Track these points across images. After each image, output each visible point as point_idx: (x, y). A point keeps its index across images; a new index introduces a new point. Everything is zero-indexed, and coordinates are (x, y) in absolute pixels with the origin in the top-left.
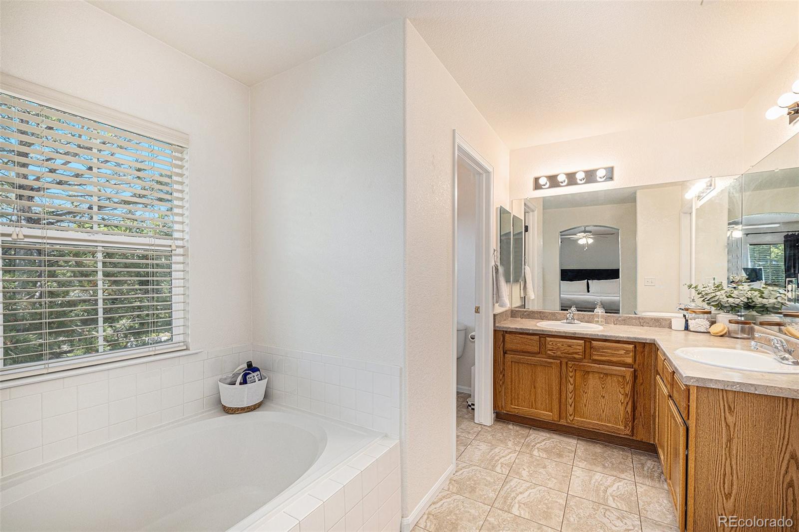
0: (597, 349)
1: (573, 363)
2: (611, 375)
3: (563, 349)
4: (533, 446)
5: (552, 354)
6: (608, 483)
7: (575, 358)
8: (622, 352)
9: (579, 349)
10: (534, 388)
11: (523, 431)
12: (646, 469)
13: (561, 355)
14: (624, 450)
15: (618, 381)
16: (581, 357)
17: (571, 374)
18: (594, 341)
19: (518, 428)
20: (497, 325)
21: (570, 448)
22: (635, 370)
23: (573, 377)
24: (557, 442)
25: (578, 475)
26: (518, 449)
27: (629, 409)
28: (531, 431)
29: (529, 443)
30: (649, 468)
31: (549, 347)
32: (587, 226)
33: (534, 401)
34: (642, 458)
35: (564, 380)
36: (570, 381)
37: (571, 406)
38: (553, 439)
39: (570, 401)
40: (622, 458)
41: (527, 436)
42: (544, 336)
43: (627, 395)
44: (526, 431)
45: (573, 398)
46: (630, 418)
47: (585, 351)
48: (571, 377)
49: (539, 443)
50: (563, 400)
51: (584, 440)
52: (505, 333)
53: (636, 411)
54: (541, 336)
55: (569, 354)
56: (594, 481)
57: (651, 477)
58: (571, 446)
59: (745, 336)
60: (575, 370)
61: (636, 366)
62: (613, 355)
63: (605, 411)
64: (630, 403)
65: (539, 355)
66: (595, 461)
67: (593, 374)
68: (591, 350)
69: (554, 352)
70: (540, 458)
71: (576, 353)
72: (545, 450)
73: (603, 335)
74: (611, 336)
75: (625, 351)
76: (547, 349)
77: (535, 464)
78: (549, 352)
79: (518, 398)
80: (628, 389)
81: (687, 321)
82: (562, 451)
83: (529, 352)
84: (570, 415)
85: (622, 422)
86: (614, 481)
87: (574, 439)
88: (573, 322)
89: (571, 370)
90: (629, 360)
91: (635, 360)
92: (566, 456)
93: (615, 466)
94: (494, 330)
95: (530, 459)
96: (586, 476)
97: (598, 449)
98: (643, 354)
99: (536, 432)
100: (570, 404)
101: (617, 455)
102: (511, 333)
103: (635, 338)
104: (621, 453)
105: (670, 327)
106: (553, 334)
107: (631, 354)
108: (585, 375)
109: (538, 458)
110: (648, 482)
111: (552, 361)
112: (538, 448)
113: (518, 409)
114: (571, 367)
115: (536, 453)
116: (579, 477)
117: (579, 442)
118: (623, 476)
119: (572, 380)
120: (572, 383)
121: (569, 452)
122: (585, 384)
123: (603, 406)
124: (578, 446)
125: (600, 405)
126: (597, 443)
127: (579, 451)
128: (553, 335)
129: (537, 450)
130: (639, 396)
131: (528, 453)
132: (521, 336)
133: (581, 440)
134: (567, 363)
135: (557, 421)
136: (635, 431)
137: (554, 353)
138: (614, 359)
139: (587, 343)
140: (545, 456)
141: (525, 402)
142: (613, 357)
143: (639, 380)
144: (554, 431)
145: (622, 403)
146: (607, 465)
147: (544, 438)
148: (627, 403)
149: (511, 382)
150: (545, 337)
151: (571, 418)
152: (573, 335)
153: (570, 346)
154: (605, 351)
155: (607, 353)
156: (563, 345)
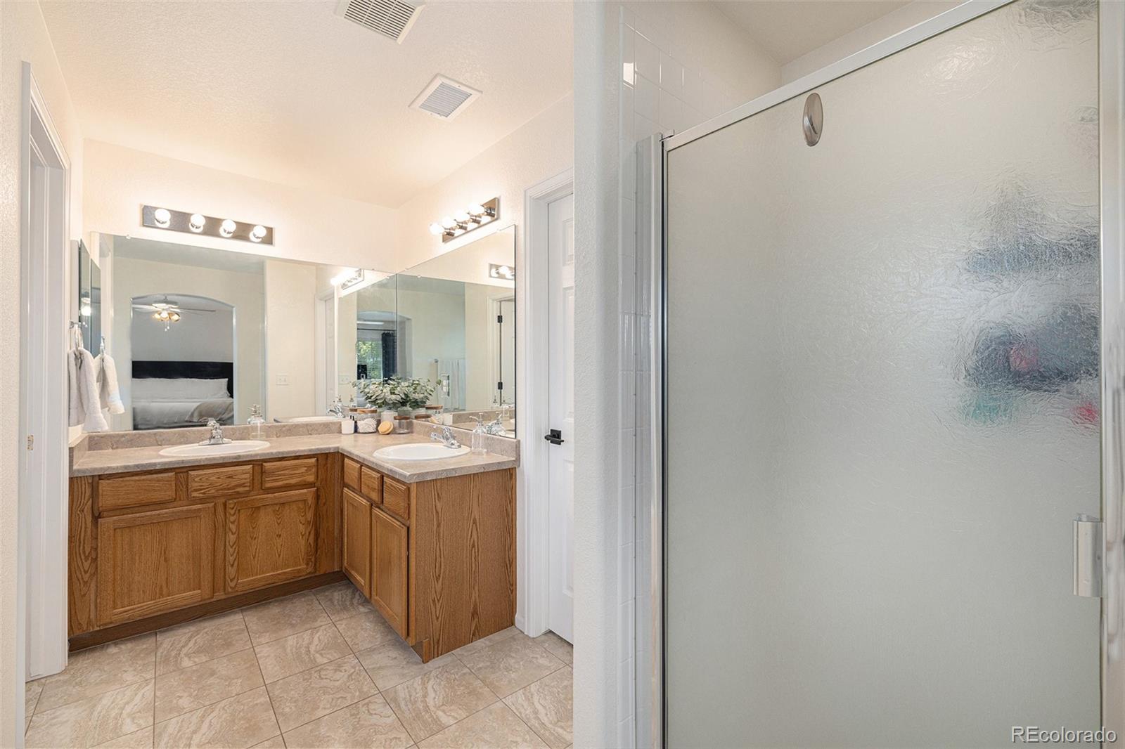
0: (271, 473)
1: (235, 501)
2: (289, 503)
3: (219, 484)
4: (175, 657)
5: (201, 495)
6: (306, 641)
7: (238, 493)
8: (303, 470)
9: (245, 479)
10: (166, 560)
11: (143, 644)
12: (336, 603)
13: (216, 494)
14: (305, 595)
15: (299, 508)
16: (247, 489)
17: (232, 519)
18: (265, 462)
19: (129, 645)
20: (75, 467)
21: (237, 628)
22: (317, 489)
23: (236, 523)
24: (212, 630)
25: (266, 655)
26: (150, 675)
27: (311, 540)
28: (159, 638)
29: (166, 656)
30: (338, 600)
31: (195, 485)
32: (168, 295)
33: (164, 584)
34: (327, 594)
35: (221, 531)
36: (230, 530)
37: (232, 566)
38: (204, 629)
39: (232, 559)
40: (308, 605)
41: (157, 648)
42: (185, 470)
43: (309, 522)
44: (150, 641)
45: (235, 555)
46: (313, 550)
47: (253, 479)
48: (233, 523)
49: (183, 647)
50: (219, 562)
51: (251, 608)
52: (97, 479)
53: (319, 540)
54: (177, 471)
55: (229, 489)
56: (289, 648)
57: (345, 608)
58: (236, 625)
59: (406, 431)
60: (239, 510)
61: (318, 484)
62: (292, 476)
63: (282, 554)
64: (313, 532)
65: (175, 503)
66: (278, 625)
67: (265, 509)
68: (262, 476)
69: (202, 491)
70: (198, 666)
71: (242, 485)
72: (199, 651)
73: (279, 453)
74: (289, 452)
75: (306, 468)
76: (190, 491)
77: (194, 678)
78: (195, 494)
79: (131, 590)
80: (310, 515)
81: (356, 422)
82: (228, 638)
83: (155, 503)
84: (231, 581)
85: (303, 560)
86: (312, 634)
87: (236, 613)
88: (221, 442)
89: (232, 512)
90: (311, 478)
91: (317, 479)
92: (237, 641)
93: (304, 619)
94: (70, 478)
95: (182, 676)
96: (277, 649)
97: (274, 610)
98: (325, 468)
99: (168, 634)
100: (232, 563)
101: (298, 606)
102: (111, 476)
103: (318, 449)
104: (303, 599)
105: (340, 432)
106: (202, 463)
107: (313, 470)
108: (253, 513)
109: (194, 668)
110: (345, 615)
111: (199, 506)
112: (186, 655)
113: (130, 610)
114: (233, 508)
115: (186, 663)
116: (269, 656)
117: (244, 613)
118: (318, 624)
119: (233, 527)
120: (234, 531)
121: (239, 634)
122: (254, 526)
123: (279, 547)
124: (246, 619)
125: (275, 548)
126: (270, 602)
127: (251, 624)
128: (203, 466)
129: (186, 659)
130: (321, 519)
131: (174, 671)
132: (137, 478)
133: (245, 610)
134: (225, 505)
135: (209, 599)
136: (318, 565)
137: (203, 493)
138: (293, 481)
139: (256, 468)
140: (204, 659)
141: (145, 593)
142: (292, 478)
143: (322, 501)
144: (200, 617)
145: (303, 536)
146: (294, 622)
147: (187, 636)
148: (310, 533)
149: (115, 567)
150: (187, 472)
151: (233, 584)
152: (235, 460)
153: (229, 477)
154: (282, 472)
155: (284, 475)
156: (219, 478)
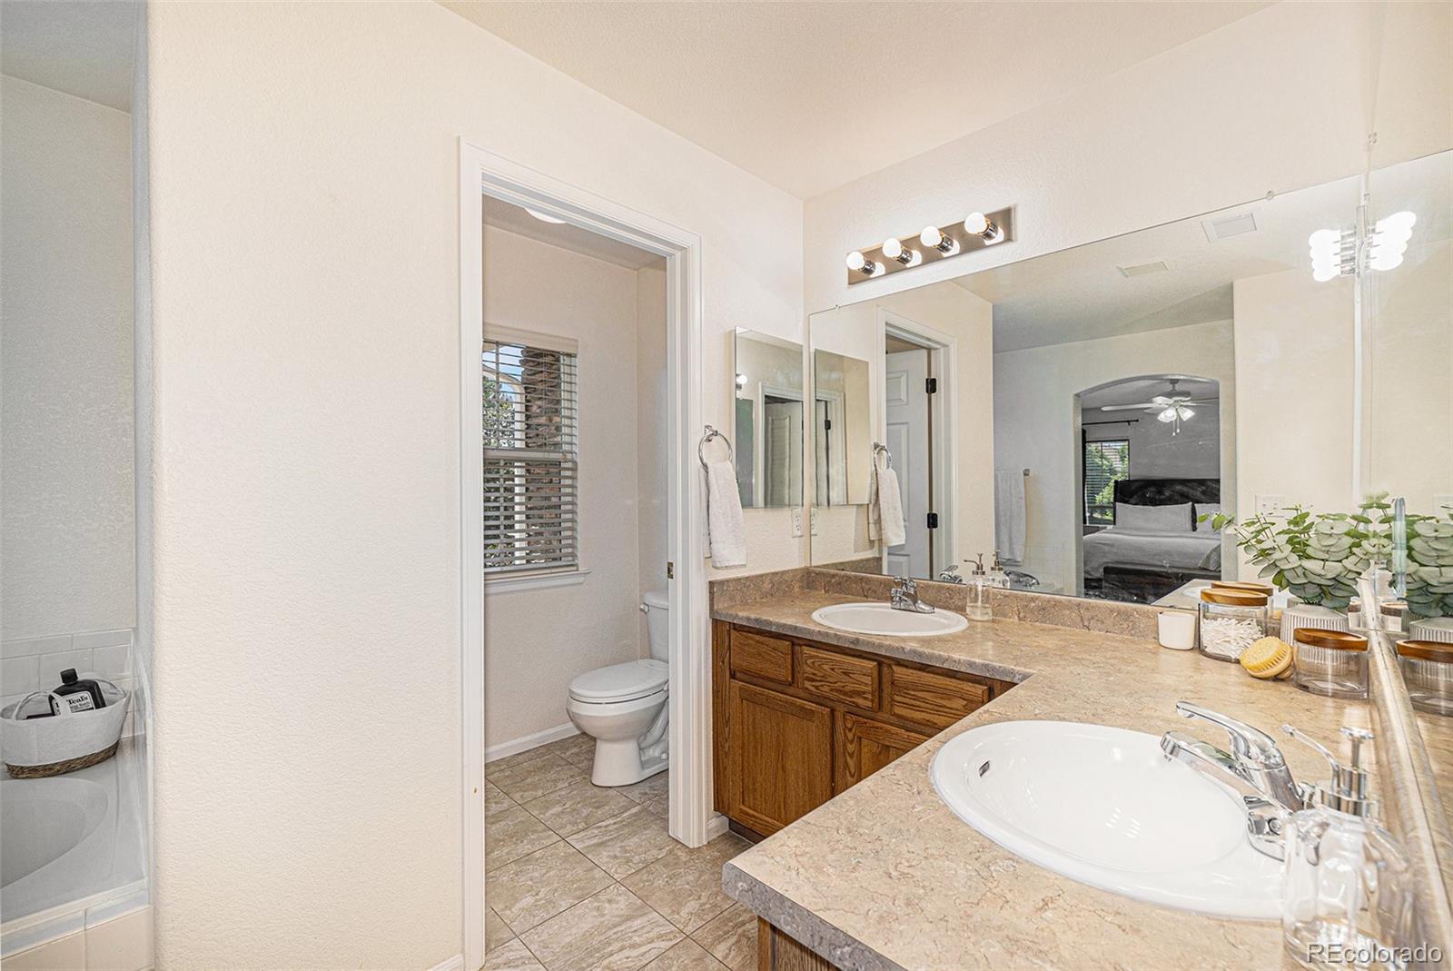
0: (904, 688)
1: (855, 718)
3: (833, 680)
5: (813, 689)
7: (858, 706)
9: (866, 685)
10: (783, 769)
13: (832, 695)
16: (869, 704)
17: (851, 747)
18: (898, 664)
31: (808, 670)
33: (782, 804)
35: (840, 761)
36: (848, 766)
42: (800, 642)
47: (881, 690)
48: (851, 755)
52: (730, 627)
54: (793, 640)
55: (845, 694)
60: (859, 737)
62: (938, 709)
65: (791, 690)
68: (892, 690)
69: (816, 683)
71: (861, 694)
73: (915, 653)
74: (931, 656)
75: (965, 702)
76: (804, 676)
78: (808, 684)
79: (755, 790)
83: (773, 680)
88: (913, 608)
89: (852, 735)
102: (741, 628)
103: (987, 668)
106: (816, 638)
108: (880, 753)
111: (813, 706)
113: (754, 816)
114: (852, 729)
119: (851, 762)
120: (853, 771)
128: (816, 642)
132: (757, 637)
134: (842, 719)
137: (817, 687)
138: (941, 720)
139: (884, 670)
141: (766, 803)
142: (938, 713)
150: (801, 646)
152: (852, 646)
153: (844, 673)
154: (920, 694)
155: (924, 700)
156: (833, 669)
